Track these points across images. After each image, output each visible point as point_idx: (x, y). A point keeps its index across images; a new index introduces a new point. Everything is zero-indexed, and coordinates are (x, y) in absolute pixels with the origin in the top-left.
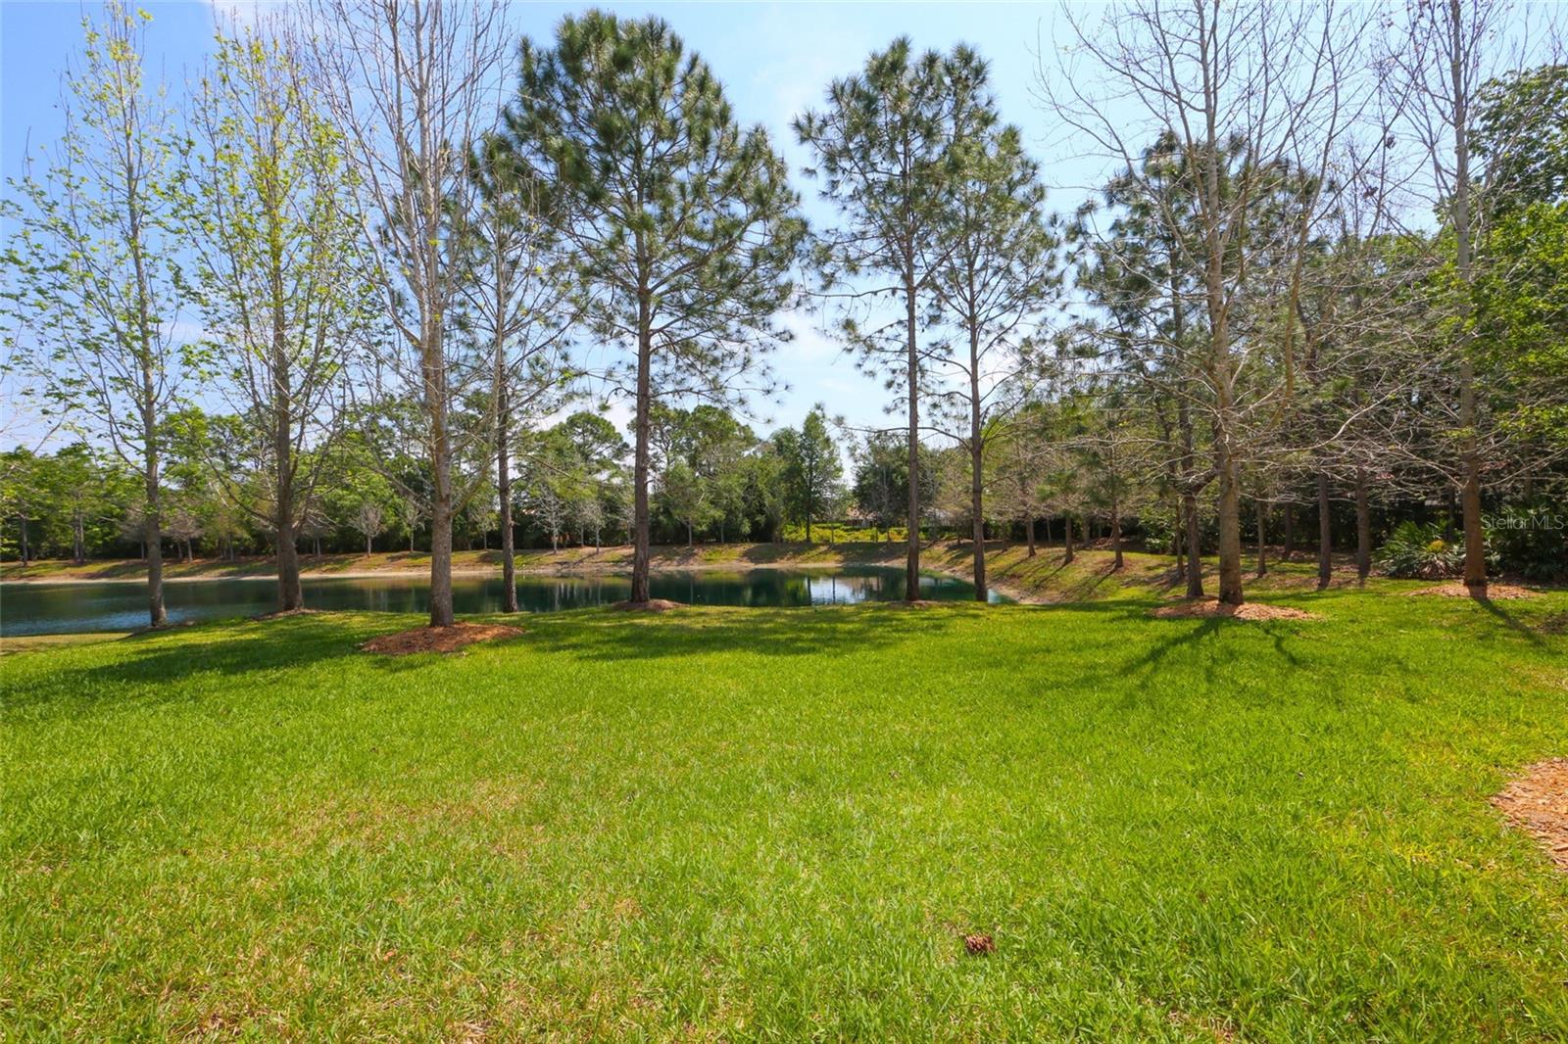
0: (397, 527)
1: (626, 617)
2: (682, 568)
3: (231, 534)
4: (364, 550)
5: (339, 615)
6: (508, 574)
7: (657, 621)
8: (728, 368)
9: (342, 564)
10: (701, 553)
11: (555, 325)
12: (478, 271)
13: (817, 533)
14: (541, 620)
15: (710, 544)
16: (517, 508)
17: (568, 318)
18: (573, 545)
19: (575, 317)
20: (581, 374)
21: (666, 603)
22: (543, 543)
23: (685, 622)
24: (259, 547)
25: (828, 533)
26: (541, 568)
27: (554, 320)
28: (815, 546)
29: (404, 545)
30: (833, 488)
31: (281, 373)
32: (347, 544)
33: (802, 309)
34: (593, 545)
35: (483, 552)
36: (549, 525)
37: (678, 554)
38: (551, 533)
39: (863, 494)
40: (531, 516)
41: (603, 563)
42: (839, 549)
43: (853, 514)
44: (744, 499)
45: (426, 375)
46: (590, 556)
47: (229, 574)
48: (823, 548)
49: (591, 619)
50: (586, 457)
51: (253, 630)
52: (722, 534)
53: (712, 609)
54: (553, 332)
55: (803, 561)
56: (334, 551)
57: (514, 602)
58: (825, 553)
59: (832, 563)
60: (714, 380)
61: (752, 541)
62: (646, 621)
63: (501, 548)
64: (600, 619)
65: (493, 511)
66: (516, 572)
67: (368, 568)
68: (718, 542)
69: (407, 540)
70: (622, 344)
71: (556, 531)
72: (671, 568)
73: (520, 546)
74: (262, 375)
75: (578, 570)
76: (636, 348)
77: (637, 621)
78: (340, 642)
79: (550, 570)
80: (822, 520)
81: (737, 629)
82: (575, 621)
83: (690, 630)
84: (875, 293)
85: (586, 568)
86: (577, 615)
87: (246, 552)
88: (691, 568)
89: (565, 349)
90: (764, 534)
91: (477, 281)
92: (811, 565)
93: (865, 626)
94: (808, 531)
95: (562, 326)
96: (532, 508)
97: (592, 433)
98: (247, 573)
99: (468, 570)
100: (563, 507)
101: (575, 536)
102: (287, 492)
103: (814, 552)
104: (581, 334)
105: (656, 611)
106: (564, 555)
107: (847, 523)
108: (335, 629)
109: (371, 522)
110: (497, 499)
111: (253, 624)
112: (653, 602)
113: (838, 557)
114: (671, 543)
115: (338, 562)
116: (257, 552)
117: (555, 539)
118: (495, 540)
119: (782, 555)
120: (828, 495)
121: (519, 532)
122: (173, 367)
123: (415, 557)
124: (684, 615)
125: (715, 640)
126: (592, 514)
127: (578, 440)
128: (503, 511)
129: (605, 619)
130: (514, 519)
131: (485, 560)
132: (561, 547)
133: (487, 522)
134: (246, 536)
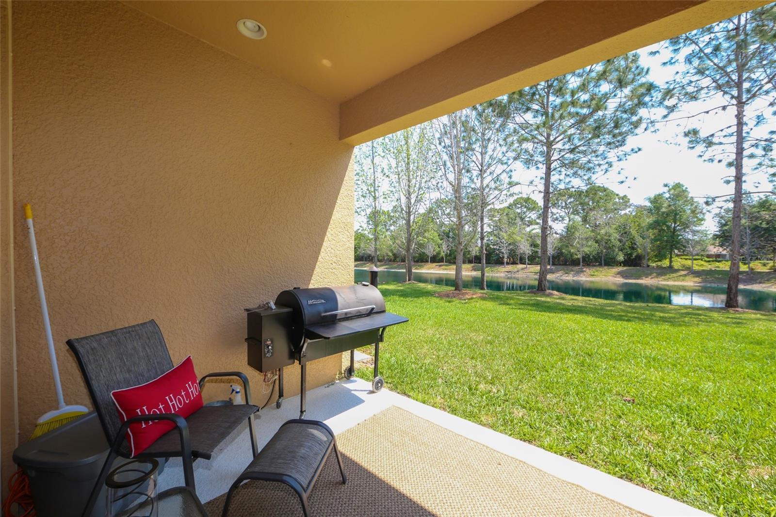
0: (439, 253)
1: (534, 296)
2: (575, 278)
3: (387, 254)
4: (427, 262)
5: (424, 284)
6: (483, 275)
7: (548, 299)
8: (597, 172)
9: (421, 267)
10: (588, 271)
11: (506, 163)
12: (474, 146)
13: (678, 263)
14: (496, 294)
15: (595, 266)
16: (488, 245)
17: (512, 160)
18: (514, 263)
19: (515, 159)
20: (517, 184)
21: (555, 292)
22: (499, 262)
23: (563, 302)
24: (396, 258)
25: (689, 263)
26: (498, 273)
27: (506, 161)
28: (678, 271)
29: (441, 260)
30: (694, 232)
31: (409, 198)
32: (422, 259)
33: (648, 132)
34: (524, 264)
35: (473, 265)
36: (503, 253)
37: (572, 271)
38: (503, 257)
39: (724, 237)
40: (494, 249)
41: (528, 273)
42: (697, 274)
43: (714, 250)
44: (620, 241)
45: (456, 197)
46: (522, 269)
47: (386, 268)
48: (683, 273)
49: (517, 296)
50: (522, 219)
51: (401, 286)
52: (603, 260)
53: (580, 298)
54: (505, 166)
55: (665, 280)
56: (417, 261)
57: (485, 286)
58: (685, 275)
59: (691, 282)
60: (589, 179)
61: (624, 266)
62: (543, 299)
63: (480, 263)
64: (521, 296)
65: (477, 246)
66: (486, 274)
67: (429, 269)
68: (600, 265)
69: (442, 258)
70: (538, 168)
71: (506, 256)
72: (567, 278)
73: (488, 262)
74: (404, 200)
75: (516, 276)
76: (544, 170)
77: (538, 298)
78: (427, 292)
79: (502, 275)
80: (684, 254)
81: (590, 308)
82: (510, 295)
83: (564, 305)
84: (707, 112)
85: (520, 275)
86: (511, 293)
87: (390, 261)
88: (580, 279)
89: (510, 173)
90: (634, 262)
91: (473, 150)
92: (671, 283)
93: (678, 316)
94: (671, 262)
95: (509, 164)
96: (495, 245)
97: (526, 207)
98: (391, 268)
99: (468, 272)
100: (510, 244)
101: (516, 258)
102: (409, 241)
103: (674, 275)
104: (518, 165)
105: (549, 295)
106: (510, 268)
107: (709, 256)
108: (424, 288)
109: (430, 251)
110: (479, 241)
111: (400, 285)
112: (548, 291)
113: (697, 279)
114: (569, 265)
115: (419, 266)
116: (394, 261)
117: (505, 260)
118: (477, 260)
119: (647, 276)
120: (690, 237)
121: (488, 256)
122: (381, 199)
123: (446, 265)
124: (563, 299)
125: (575, 310)
126: (525, 248)
127: (519, 211)
128: (482, 247)
129: (524, 296)
130: (486, 251)
131: (474, 269)
132: (508, 264)
133: (474, 251)
134: (391, 255)
